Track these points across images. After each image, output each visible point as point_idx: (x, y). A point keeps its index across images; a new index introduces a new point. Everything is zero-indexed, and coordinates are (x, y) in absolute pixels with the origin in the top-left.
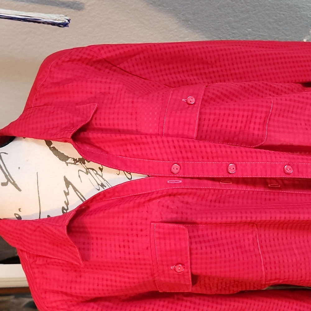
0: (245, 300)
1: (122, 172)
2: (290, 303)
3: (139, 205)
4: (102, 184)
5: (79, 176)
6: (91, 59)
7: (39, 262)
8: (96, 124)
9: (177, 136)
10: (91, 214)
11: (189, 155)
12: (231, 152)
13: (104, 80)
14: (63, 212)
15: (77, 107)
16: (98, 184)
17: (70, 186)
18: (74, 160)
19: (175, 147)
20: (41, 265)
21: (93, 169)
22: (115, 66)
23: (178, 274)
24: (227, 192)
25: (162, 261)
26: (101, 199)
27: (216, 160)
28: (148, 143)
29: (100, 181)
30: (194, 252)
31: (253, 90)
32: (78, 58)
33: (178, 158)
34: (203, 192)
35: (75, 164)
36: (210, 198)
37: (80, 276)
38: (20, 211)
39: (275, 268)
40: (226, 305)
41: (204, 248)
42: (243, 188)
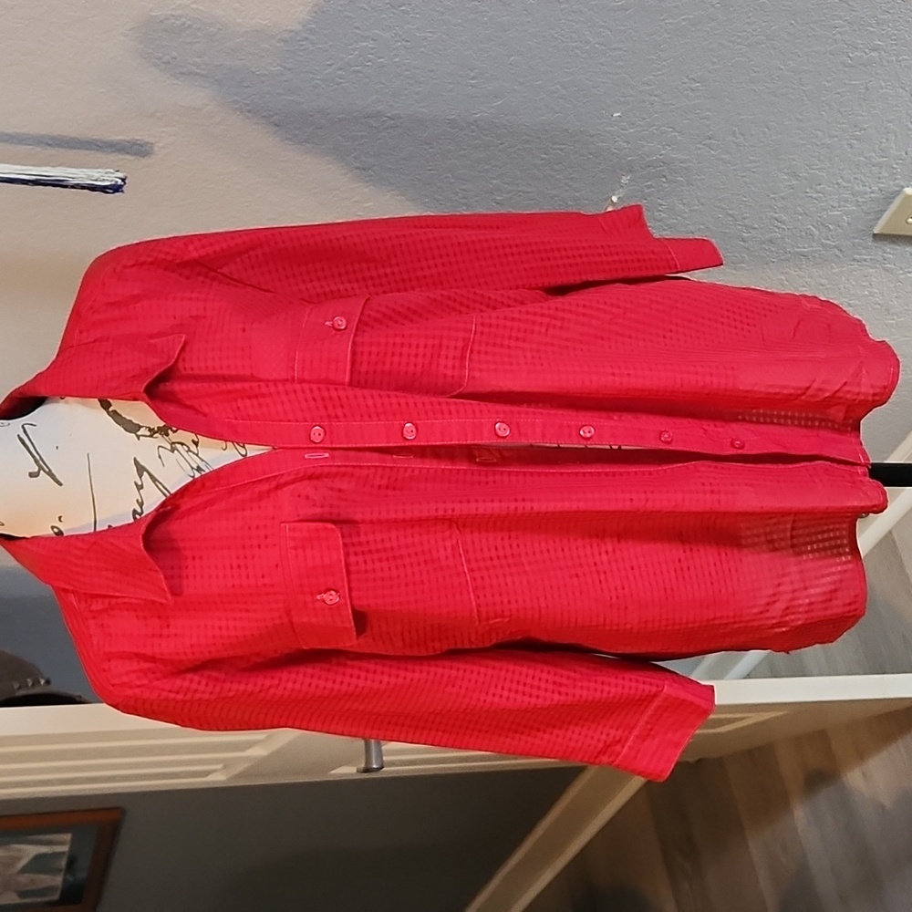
0: (455, 664)
1: (229, 444)
2: (535, 670)
3: (260, 497)
4: (198, 467)
5: (160, 457)
6: (170, 261)
7: (97, 605)
8: (185, 369)
9: (319, 381)
10: (182, 518)
11: (339, 412)
12: (407, 404)
13: (194, 295)
14: (135, 518)
15: (152, 341)
16: (192, 468)
17: (145, 473)
18: (150, 430)
19: (314, 399)
20: (100, 612)
21: (182, 444)
22: (215, 271)
23: (330, 609)
24: (406, 471)
25: (301, 586)
26: (199, 491)
27: (382, 417)
28: (271, 394)
29: (195, 462)
30: (353, 568)
31: (451, 304)
32: (150, 259)
33: (321, 418)
34: (365, 472)
35: (151, 436)
36: (378, 482)
37: (168, 626)
38: (60, 521)
39: (493, 596)
40: (421, 672)
41: (369, 563)
42: (431, 465)
